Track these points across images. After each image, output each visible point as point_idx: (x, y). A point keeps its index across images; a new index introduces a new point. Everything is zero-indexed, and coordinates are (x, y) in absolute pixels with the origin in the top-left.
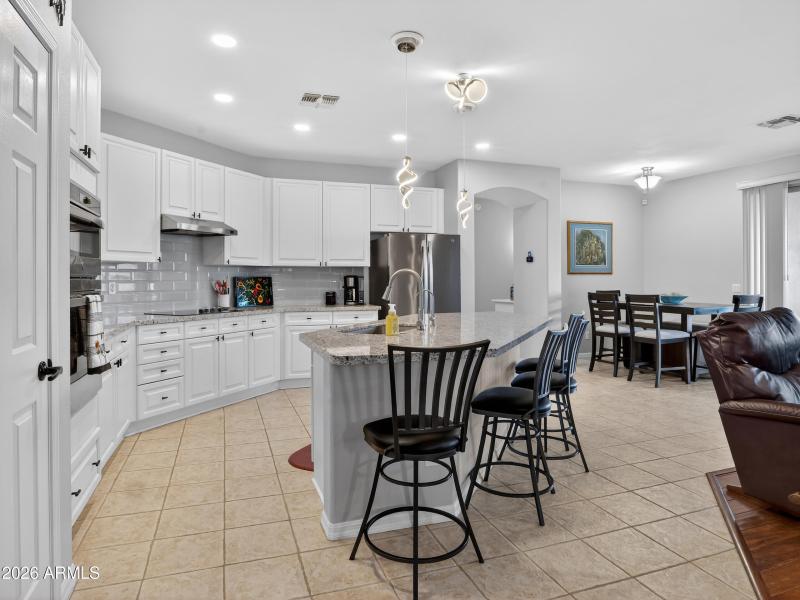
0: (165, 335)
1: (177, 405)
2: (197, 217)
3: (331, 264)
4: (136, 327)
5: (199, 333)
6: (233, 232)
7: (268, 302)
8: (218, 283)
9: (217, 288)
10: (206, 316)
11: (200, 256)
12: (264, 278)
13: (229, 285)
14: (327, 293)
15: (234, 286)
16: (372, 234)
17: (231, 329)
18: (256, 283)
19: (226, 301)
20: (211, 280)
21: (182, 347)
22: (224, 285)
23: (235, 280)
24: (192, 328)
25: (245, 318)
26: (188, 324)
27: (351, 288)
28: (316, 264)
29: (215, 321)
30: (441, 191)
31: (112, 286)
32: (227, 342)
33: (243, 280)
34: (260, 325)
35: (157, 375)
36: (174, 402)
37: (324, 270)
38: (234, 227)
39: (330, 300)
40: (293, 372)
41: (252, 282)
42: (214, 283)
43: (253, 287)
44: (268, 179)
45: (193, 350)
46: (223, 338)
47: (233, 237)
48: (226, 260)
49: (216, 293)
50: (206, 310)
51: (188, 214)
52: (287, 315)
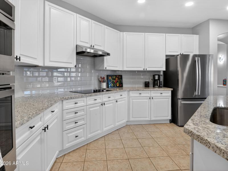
0: (77, 105)
1: (83, 139)
2: (92, 47)
3: (148, 69)
4: (62, 101)
5: (93, 102)
6: (108, 54)
7: (121, 86)
8: (101, 77)
9: (101, 80)
10: (97, 93)
11: (94, 66)
12: (119, 76)
13: (106, 79)
14: (146, 82)
15: (108, 79)
16: (166, 56)
17: (107, 99)
18: (116, 78)
19: (104, 85)
20: (98, 76)
21: (85, 110)
22: (104, 78)
23: (108, 76)
24: (90, 100)
25: (114, 94)
26: (88, 98)
27: (157, 80)
28: (142, 69)
29: (101, 96)
30: (198, 36)
31: (55, 78)
32: (106, 106)
33: (111, 76)
34: (120, 97)
35: (73, 125)
36: (81, 137)
37: (144, 72)
38: (108, 52)
39: (147, 85)
40: (133, 118)
41: (114, 77)
42: (99, 77)
43: (115, 79)
44: (122, 33)
45: (90, 111)
46: (104, 104)
47: (108, 57)
48: (105, 67)
49: (100, 82)
50: (97, 90)
51: (89, 46)
52: (131, 92)
